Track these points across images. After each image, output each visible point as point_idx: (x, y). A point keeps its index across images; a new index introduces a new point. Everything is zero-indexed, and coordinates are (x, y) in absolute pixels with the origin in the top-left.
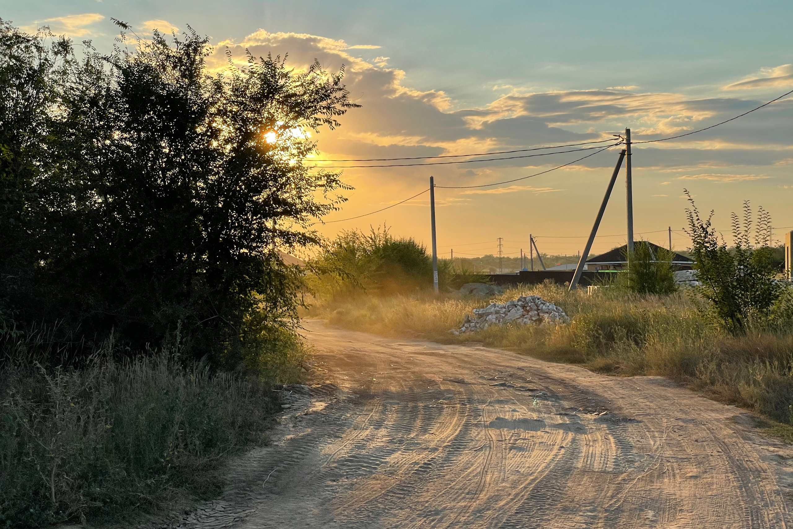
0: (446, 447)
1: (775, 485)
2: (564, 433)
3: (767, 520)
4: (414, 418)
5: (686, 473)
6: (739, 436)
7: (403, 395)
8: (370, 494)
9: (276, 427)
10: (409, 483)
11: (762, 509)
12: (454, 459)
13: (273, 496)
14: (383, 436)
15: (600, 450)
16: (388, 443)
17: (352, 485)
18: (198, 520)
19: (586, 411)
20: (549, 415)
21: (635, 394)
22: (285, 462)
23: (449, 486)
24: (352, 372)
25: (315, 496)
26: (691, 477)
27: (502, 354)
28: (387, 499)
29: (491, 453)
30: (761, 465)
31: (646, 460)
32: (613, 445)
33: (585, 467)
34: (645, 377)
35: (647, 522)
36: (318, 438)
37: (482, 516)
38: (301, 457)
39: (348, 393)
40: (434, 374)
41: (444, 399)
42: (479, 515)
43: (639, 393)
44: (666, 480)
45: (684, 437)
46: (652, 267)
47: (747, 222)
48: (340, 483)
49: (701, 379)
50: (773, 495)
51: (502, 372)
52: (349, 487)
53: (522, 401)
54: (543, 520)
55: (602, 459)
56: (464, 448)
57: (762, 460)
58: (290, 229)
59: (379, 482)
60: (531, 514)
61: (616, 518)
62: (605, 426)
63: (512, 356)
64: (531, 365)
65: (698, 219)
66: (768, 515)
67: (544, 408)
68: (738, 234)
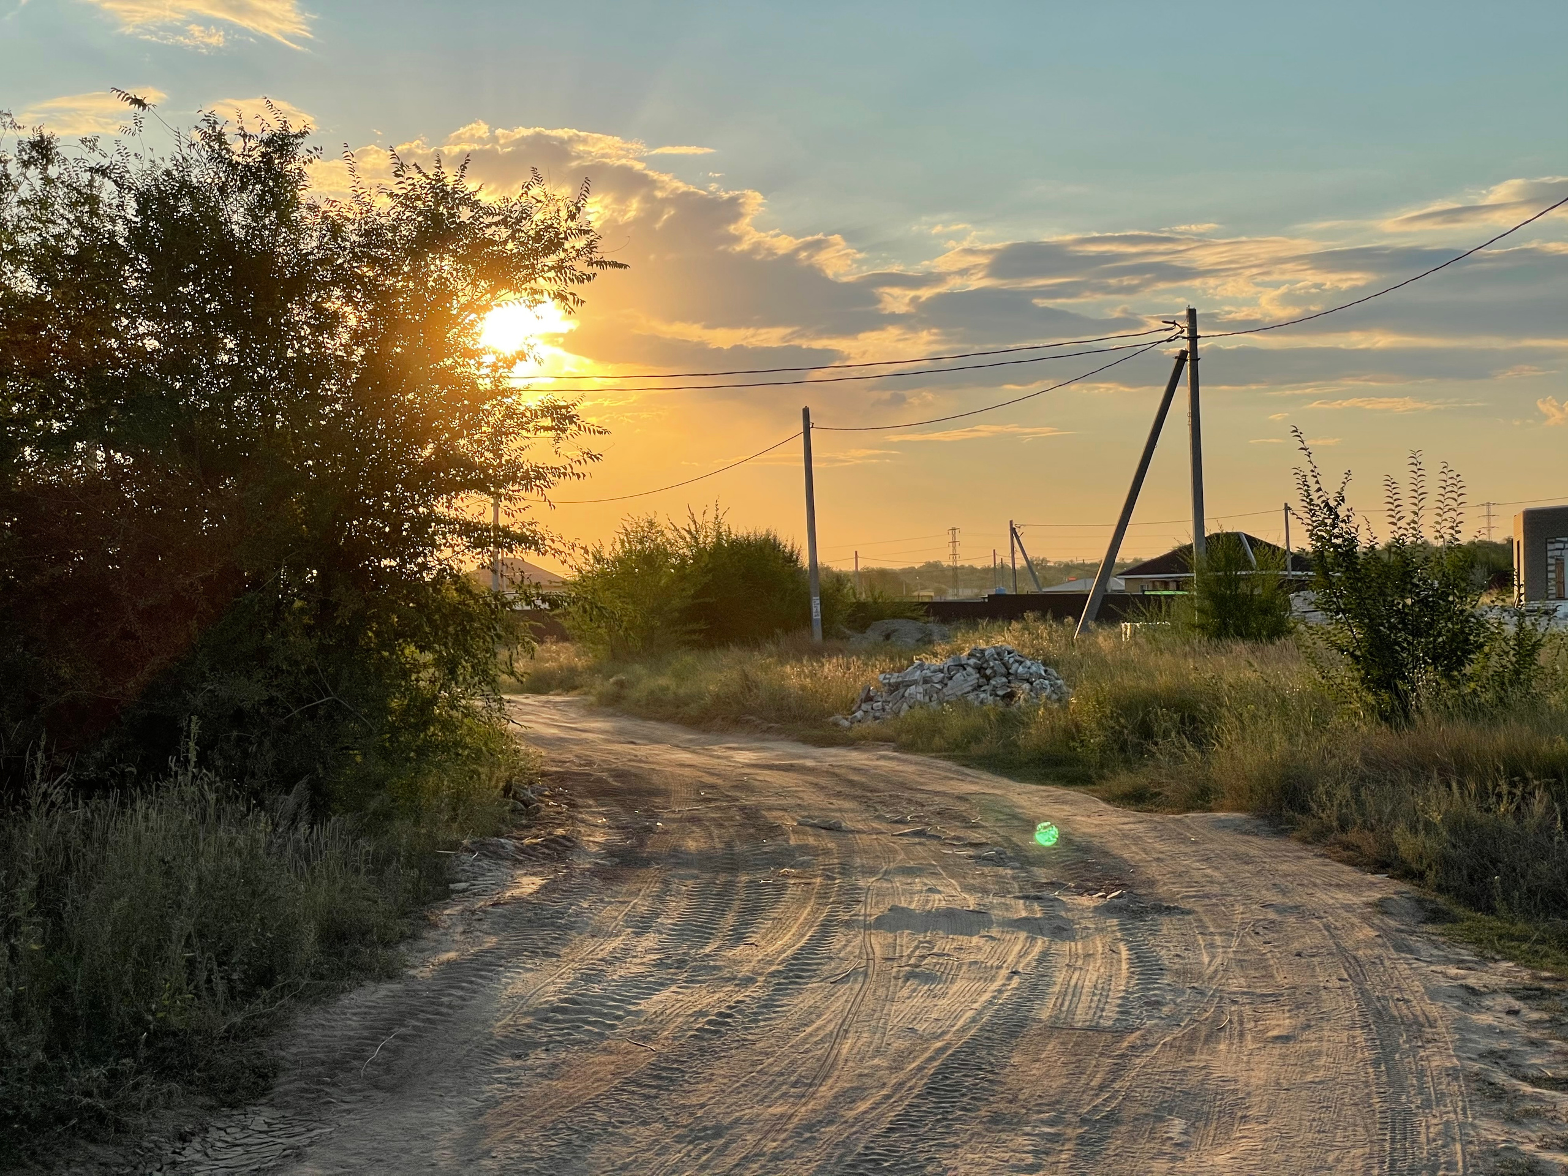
0: (772, 975)
1: (1450, 1056)
2: (1027, 938)
3: (1425, 1140)
4: (721, 910)
5: (1267, 1030)
6: (1388, 944)
7: (710, 858)
8: (587, 1088)
9: (425, 934)
10: (677, 1061)
11: (1416, 1115)
12: (785, 1002)
13: (379, 1095)
14: (647, 951)
15: (1094, 978)
16: (654, 966)
17: (554, 1066)
18: (207, 1155)
19: (1083, 890)
20: (1003, 900)
21: (1188, 850)
22: (422, 1016)
23: (759, 1067)
24: (616, 809)
25: (468, 1095)
26: (1277, 1038)
27: (929, 766)
28: (618, 1101)
29: (866, 987)
30: (1426, 1008)
31: (1188, 1001)
32: (1124, 966)
33: (1057, 1018)
34: (1209, 814)
35: (1167, 1148)
36: (509, 956)
37: (814, 1138)
38: (460, 1002)
39: (596, 855)
40: (785, 810)
41: (792, 867)
42: (807, 1135)
43: (1194, 848)
44: (1222, 1047)
45: (1275, 947)
46: (1242, 585)
47: (1416, 495)
48: (529, 1062)
49: (1321, 818)
50: (1445, 1080)
51: (923, 806)
52: (546, 1072)
53: (953, 869)
54: (943, 1145)
55: (1096, 998)
56: (811, 977)
57: (1431, 999)
58: (481, 518)
59: (613, 1058)
60: (921, 1131)
61: (1101, 1140)
62: (1115, 921)
63: (950, 770)
64: (987, 791)
65: (1319, 489)
66: (1428, 1127)
67: (997, 883)
68: (1399, 519)
